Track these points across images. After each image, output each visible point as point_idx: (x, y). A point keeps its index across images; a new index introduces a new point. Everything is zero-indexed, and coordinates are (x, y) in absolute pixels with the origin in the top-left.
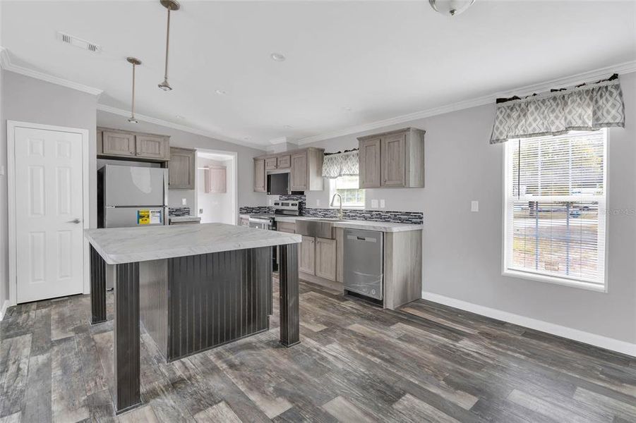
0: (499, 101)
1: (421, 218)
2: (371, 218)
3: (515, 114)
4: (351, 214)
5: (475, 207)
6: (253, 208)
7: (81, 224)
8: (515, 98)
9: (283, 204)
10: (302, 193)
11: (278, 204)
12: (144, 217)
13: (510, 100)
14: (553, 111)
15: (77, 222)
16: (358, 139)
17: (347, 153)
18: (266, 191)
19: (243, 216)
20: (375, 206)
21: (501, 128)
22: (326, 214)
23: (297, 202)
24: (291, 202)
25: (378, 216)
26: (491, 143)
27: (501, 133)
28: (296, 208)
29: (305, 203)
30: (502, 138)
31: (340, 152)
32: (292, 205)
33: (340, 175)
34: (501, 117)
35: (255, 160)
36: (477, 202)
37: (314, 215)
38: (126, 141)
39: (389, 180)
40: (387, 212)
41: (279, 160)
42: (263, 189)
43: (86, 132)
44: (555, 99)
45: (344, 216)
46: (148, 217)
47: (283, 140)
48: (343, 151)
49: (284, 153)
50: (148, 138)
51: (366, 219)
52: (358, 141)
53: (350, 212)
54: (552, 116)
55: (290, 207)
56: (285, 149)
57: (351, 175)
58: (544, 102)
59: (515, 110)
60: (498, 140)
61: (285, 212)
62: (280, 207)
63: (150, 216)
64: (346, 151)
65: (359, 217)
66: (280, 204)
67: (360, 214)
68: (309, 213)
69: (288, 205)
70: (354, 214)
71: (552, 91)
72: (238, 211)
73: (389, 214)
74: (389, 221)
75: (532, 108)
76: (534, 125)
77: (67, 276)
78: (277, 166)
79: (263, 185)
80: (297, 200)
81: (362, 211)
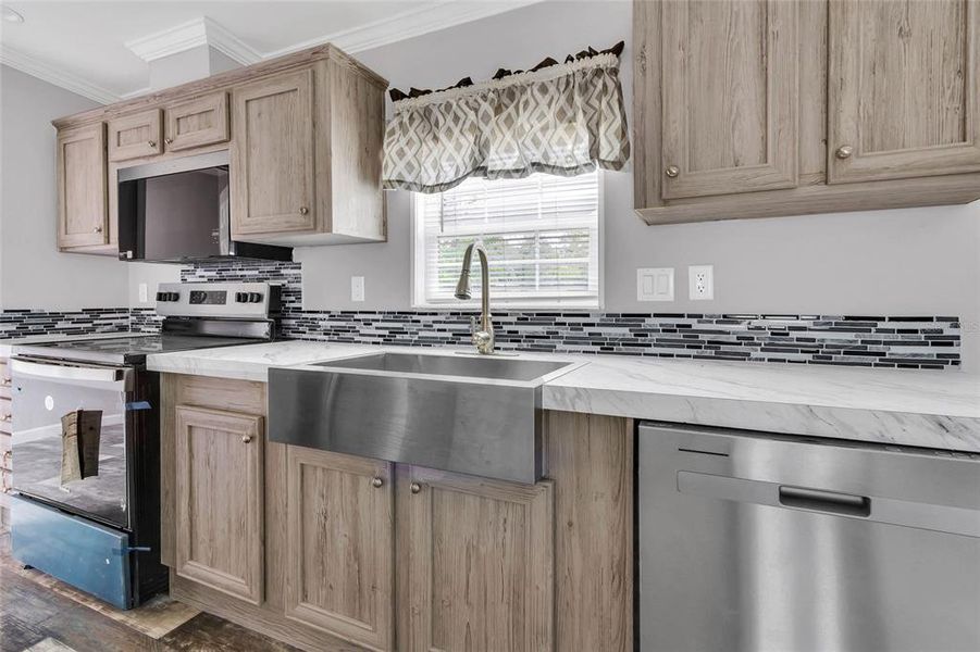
1: (949, 342)
2: (633, 346)
4: (523, 330)
6: (57, 316)
9: (197, 297)
10: (283, 254)
11: (176, 297)
17: (507, 82)
18: (114, 245)
22: (394, 332)
23: (263, 289)
24: (232, 289)
25: (679, 336)
28: (260, 310)
29: (298, 293)
31: (466, 82)
32: (242, 298)
35: (61, 126)
37: (338, 335)
40: (732, 318)
41: (171, 116)
42: (101, 238)
45: (498, 337)
48: (483, 75)
51: (609, 351)
53: (521, 320)
55: (232, 308)
56: (202, 71)
61: (209, 329)
62: (184, 309)
65: (570, 341)
66: (185, 297)
67: (574, 326)
68: (313, 329)
69: (220, 298)
70: (540, 330)
73: (740, 328)
74: (744, 356)
78: (162, 144)
79: (100, 222)
80: (260, 280)
81: (588, 315)
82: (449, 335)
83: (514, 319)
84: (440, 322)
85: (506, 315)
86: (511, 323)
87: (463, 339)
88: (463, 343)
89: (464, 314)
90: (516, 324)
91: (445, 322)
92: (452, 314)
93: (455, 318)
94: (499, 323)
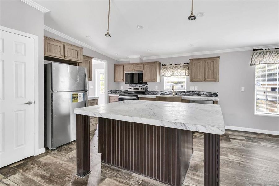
0: (254, 50)
1: (217, 94)
2: (189, 95)
3: (262, 55)
4: (177, 93)
5: (243, 89)
7: (33, 104)
8: (261, 49)
12: (75, 98)
13: (259, 50)
14: (276, 56)
15: (30, 103)
16: (189, 59)
17: (176, 65)
18: (124, 82)
19: (110, 95)
20: (192, 89)
21: (256, 60)
22: (161, 93)
25: (194, 94)
26: (251, 65)
27: (256, 62)
28: (144, 90)
29: (148, 88)
30: (256, 64)
31: (171, 65)
33: (173, 75)
34: (256, 56)
35: (116, 65)
36: (244, 88)
37: (154, 94)
38: (58, 48)
39: (208, 78)
40: (199, 92)
41: (135, 66)
42: (122, 81)
43: (36, 38)
44: (277, 51)
45: (175, 94)
46: (77, 97)
47: (138, 56)
48: (173, 64)
49: (139, 63)
50: (71, 47)
51: (187, 95)
52: (189, 60)
53: (177, 92)
54: (275, 58)
55: (141, 90)
56: (138, 61)
57: (180, 75)
58: (273, 52)
59: (262, 54)
60: (254, 64)
63: (79, 97)
64: (176, 64)
65: (183, 94)
66: (132, 88)
68: (150, 93)
69: (138, 89)
70: (179, 93)
71: (276, 48)
72: (108, 92)
73: (200, 93)
74: (200, 96)
75: (268, 54)
76: (270, 60)
77: (22, 145)
78: (133, 69)
79: (123, 79)
81: (185, 92)
91: (168, 92)
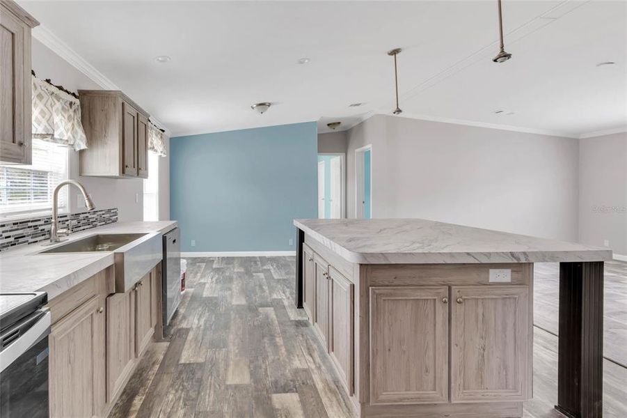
1: (117, 214)
5: (137, 198)
36: (138, 194)
81: (66, 216)
82: (12, 239)
83: (42, 222)
84: (7, 231)
85: (40, 220)
86: (42, 225)
87: (21, 240)
88: (21, 243)
89: (20, 223)
90: (44, 225)
91: (10, 231)
92: (14, 224)
93: (16, 227)
94: (36, 226)
